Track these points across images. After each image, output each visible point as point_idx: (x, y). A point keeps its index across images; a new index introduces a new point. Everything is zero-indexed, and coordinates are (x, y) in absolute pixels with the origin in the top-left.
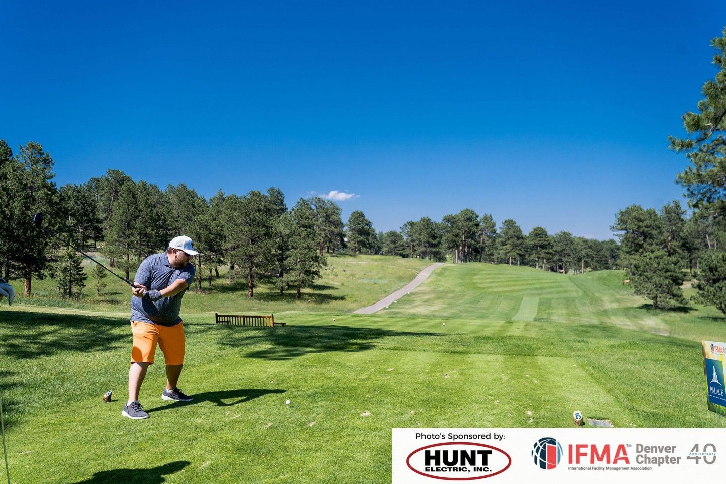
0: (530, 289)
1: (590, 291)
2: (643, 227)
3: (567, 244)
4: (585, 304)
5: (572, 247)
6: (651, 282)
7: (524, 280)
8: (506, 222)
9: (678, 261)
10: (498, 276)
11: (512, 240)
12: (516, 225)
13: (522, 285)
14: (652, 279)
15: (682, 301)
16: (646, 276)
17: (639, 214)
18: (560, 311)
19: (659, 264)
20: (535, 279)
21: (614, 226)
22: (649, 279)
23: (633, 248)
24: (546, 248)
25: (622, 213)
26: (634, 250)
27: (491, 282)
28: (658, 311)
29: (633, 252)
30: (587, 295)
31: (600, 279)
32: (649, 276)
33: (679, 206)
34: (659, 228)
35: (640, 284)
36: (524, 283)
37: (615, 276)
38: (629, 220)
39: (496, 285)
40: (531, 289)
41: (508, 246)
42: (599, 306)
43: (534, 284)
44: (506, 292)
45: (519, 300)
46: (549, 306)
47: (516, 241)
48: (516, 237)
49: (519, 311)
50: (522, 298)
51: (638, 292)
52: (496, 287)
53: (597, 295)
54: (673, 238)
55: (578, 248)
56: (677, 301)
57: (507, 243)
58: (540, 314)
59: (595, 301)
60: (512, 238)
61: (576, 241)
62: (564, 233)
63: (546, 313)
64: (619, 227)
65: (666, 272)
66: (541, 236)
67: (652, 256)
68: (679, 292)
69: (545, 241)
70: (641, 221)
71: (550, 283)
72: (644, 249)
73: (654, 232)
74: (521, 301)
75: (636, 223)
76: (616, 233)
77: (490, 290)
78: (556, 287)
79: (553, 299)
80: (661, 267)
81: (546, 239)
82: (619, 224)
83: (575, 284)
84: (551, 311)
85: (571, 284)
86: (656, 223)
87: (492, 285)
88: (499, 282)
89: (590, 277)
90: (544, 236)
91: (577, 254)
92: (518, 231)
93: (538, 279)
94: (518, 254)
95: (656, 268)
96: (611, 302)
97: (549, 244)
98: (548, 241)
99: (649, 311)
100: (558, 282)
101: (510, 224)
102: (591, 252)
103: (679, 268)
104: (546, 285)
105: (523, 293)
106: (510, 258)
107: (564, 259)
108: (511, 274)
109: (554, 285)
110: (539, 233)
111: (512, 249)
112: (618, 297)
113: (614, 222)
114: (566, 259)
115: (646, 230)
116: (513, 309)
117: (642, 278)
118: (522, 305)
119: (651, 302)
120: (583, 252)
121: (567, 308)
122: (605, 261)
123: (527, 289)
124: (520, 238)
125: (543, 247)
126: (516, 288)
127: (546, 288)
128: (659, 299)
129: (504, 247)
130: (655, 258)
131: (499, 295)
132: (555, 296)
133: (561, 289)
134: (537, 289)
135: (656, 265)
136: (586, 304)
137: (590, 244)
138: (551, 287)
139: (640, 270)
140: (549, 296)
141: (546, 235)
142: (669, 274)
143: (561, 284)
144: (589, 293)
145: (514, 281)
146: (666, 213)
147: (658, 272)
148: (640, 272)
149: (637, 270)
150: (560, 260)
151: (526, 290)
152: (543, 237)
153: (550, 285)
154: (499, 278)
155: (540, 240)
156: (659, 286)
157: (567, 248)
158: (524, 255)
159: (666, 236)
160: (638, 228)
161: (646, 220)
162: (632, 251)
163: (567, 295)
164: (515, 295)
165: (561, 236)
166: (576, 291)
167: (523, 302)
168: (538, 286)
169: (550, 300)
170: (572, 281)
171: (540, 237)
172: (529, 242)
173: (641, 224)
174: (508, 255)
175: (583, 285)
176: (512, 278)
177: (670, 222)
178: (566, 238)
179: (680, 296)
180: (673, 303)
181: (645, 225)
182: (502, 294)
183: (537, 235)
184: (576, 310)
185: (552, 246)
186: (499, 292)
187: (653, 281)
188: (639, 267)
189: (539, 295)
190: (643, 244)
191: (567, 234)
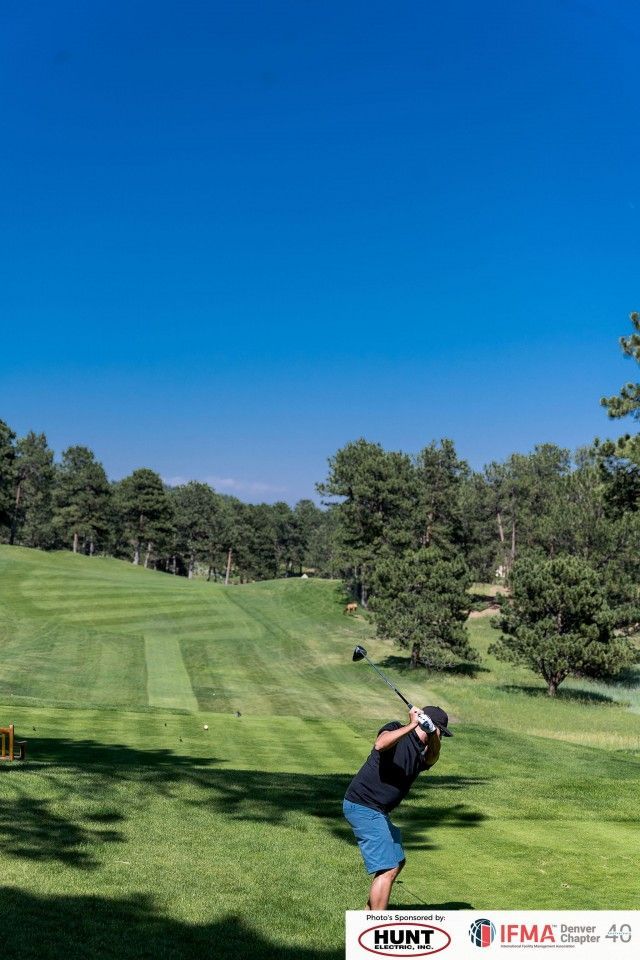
0: (151, 616)
1: (277, 625)
2: (383, 491)
3: (203, 511)
4: (275, 656)
5: (213, 518)
6: (411, 613)
7: (133, 595)
8: (70, 451)
9: (464, 572)
10: (73, 583)
11: (82, 494)
12: (94, 461)
13: (132, 607)
14: (414, 606)
15: (467, 653)
16: (402, 600)
17: (379, 464)
18: (234, 672)
19: (428, 575)
20: (154, 594)
21: (326, 483)
22: (406, 605)
23: (362, 534)
24: (158, 518)
25: (342, 459)
26: (361, 539)
27: (62, 599)
28: (423, 672)
29: (361, 543)
30: (274, 634)
31: (291, 597)
32: (409, 600)
33: (452, 451)
34: (415, 494)
35: (390, 616)
36: (133, 601)
37: (318, 591)
38: (357, 475)
39: (75, 604)
40: (156, 618)
41: (72, 509)
42: (304, 659)
43: (155, 605)
44: (102, 622)
45: (138, 643)
46: (206, 661)
47: (91, 497)
48: (92, 488)
49: (149, 669)
50: (143, 640)
51: (384, 632)
52: (78, 610)
53: (293, 634)
54: (436, 518)
55: (225, 521)
56: (457, 652)
57: (70, 501)
58: (196, 678)
59: (294, 649)
60: (83, 490)
61: (223, 505)
62: (198, 486)
63: (206, 675)
64: (336, 486)
65: (440, 593)
66: (150, 490)
67: (416, 557)
68: (462, 635)
69: (158, 502)
70: (380, 477)
71: (190, 603)
72: (384, 539)
73: (406, 504)
74: (143, 647)
75: (372, 482)
76: (327, 500)
77: (66, 616)
78: (205, 614)
79: (206, 641)
80: (432, 581)
81: (161, 498)
82: (336, 482)
83: (242, 608)
84: (214, 671)
85: (233, 608)
86: (411, 483)
87: (65, 604)
88: (78, 598)
89: (268, 593)
90: (156, 491)
91: (222, 535)
92: (97, 476)
93: (161, 594)
94: (94, 527)
95: (422, 583)
96: (326, 652)
97: (165, 509)
98: (163, 502)
99: (404, 672)
100: (205, 602)
101: (80, 457)
102: (250, 531)
103: (466, 586)
104: (183, 609)
105: (141, 625)
106: (76, 538)
107: (190, 543)
108: (100, 580)
109: (198, 608)
110: (145, 483)
111: (83, 517)
112: (335, 639)
113: (328, 476)
114: (199, 546)
115: (391, 497)
116: (134, 664)
117: (394, 604)
118: (147, 655)
119: (406, 654)
120: (235, 531)
121: (243, 662)
122: (270, 550)
123: (146, 617)
124: (101, 492)
125: (153, 515)
126: (122, 614)
127: (185, 615)
128: (424, 649)
129: (63, 510)
130: (421, 562)
131: (89, 629)
132: (209, 635)
133: (215, 619)
134: (165, 617)
135: (423, 578)
136: (277, 653)
137: (248, 513)
138: (195, 615)
139: (391, 587)
140: (197, 636)
141: (160, 489)
142: (446, 596)
143: (213, 607)
144: (276, 630)
145: (112, 596)
146: (426, 465)
147: (426, 593)
148: (391, 590)
149: (384, 586)
150: (183, 547)
151: (144, 618)
152: (153, 494)
153: (190, 608)
154: (76, 588)
155: (148, 501)
156: (424, 621)
157: (202, 520)
158: (107, 532)
159: (425, 513)
160: (374, 493)
161: (390, 477)
162: (358, 540)
163: (233, 633)
164: (123, 632)
165: (191, 492)
166: (249, 624)
167: (147, 649)
168: (167, 610)
169: (202, 643)
170: (234, 602)
171: (147, 494)
172: (121, 503)
173: (380, 484)
174: (73, 528)
175: (259, 611)
176: (104, 588)
177: (434, 483)
178: (200, 496)
179: (463, 644)
180: (450, 657)
181: (389, 487)
182: (95, 628)
183: (140, 487)
184: (263, 669)
185: (172, 514)
186: (88, 621)
187: (416, 610)
188: (389, 580)
189: (176, 631)
190: (382, 526)
191: (204, 490)
